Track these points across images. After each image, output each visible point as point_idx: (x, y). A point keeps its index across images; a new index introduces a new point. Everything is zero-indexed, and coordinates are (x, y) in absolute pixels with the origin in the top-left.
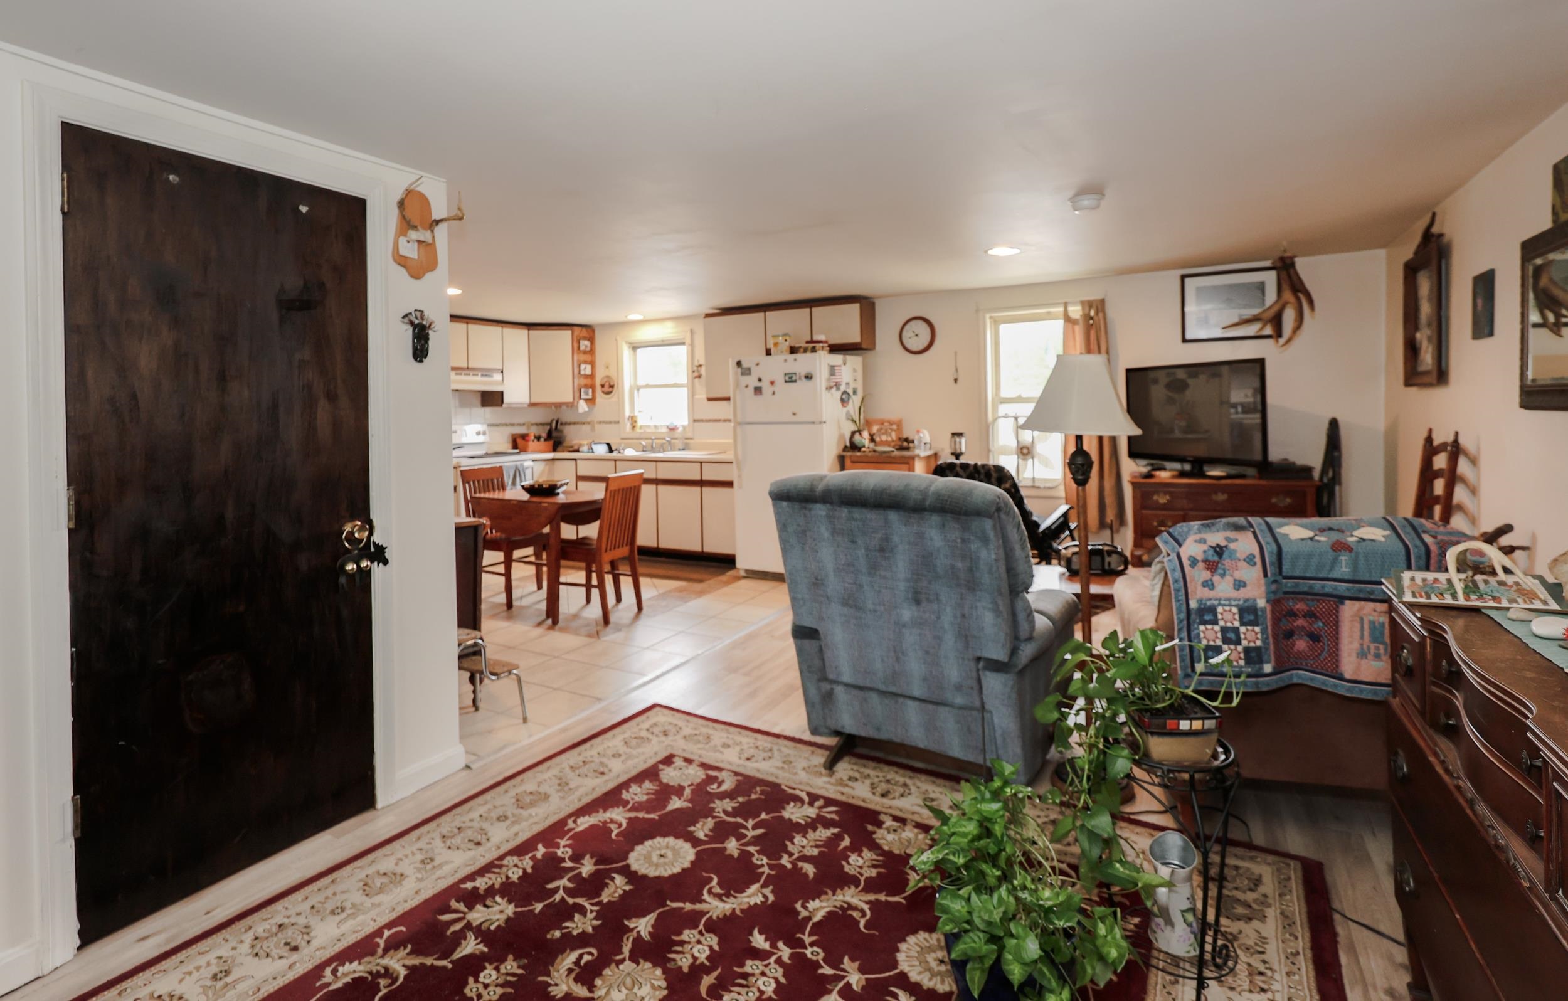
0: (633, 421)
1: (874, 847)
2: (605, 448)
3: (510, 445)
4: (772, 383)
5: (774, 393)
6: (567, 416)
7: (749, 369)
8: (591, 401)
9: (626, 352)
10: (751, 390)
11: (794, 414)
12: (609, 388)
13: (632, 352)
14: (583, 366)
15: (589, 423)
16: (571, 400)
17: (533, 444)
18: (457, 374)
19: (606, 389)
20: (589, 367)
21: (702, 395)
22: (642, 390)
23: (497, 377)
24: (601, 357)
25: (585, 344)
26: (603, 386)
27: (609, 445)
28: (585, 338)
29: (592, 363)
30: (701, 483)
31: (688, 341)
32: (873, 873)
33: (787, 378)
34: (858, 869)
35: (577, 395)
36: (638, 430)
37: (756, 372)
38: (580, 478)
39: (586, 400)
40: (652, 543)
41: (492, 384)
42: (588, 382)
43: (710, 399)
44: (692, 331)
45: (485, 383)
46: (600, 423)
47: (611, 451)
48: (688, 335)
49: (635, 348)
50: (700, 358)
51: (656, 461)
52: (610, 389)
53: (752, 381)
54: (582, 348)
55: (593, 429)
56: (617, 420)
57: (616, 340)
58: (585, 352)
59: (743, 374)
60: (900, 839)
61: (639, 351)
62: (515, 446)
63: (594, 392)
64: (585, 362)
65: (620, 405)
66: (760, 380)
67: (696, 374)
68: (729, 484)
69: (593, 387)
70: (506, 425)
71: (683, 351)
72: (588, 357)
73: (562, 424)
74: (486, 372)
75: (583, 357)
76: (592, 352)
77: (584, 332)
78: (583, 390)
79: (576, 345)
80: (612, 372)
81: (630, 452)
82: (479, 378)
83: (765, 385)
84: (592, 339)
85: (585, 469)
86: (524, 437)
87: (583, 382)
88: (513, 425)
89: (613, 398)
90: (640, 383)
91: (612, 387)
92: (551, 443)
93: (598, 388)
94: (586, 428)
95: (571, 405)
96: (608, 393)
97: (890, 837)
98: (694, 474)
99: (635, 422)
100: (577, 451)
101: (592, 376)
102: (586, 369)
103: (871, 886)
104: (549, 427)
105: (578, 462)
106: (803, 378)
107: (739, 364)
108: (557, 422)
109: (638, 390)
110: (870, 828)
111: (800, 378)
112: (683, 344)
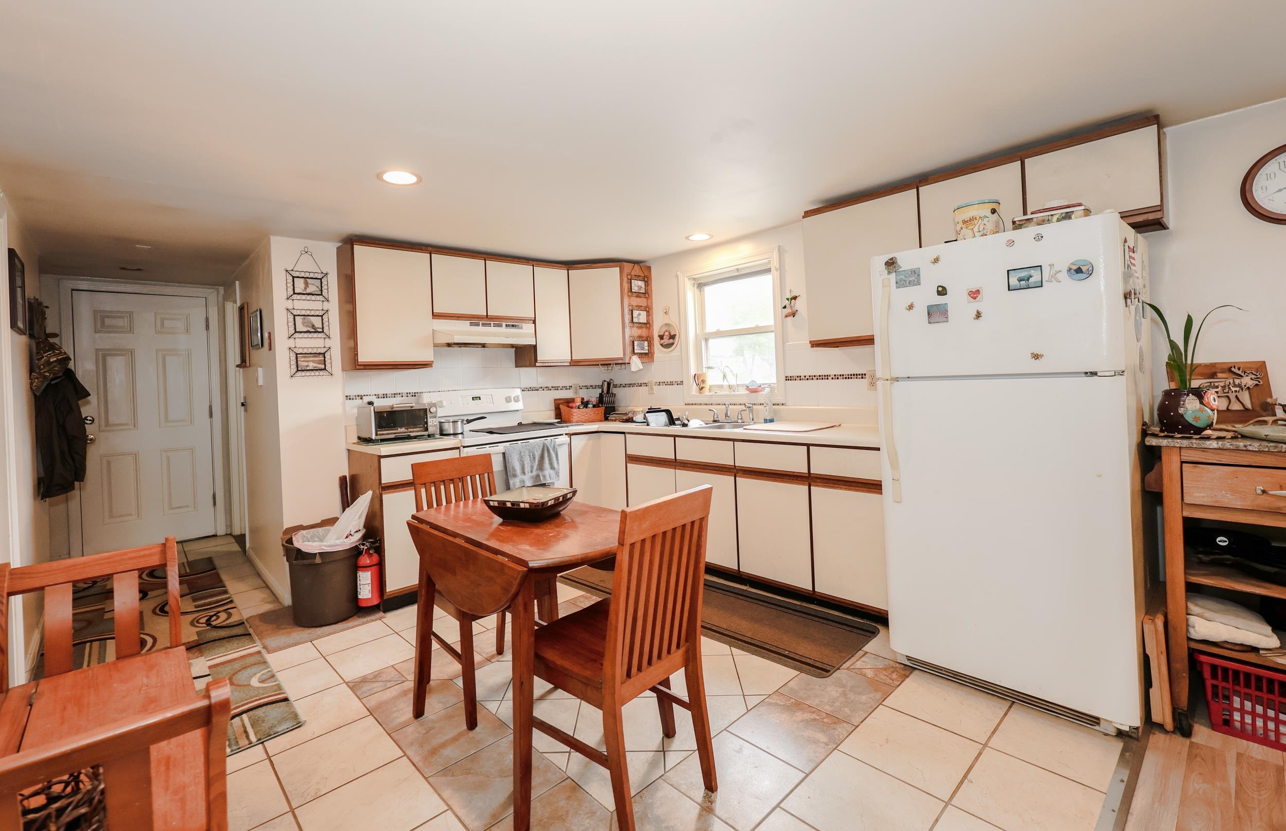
0: (700, 381)
2: (663, 417)
3: (553, 414)
4: (975, 294)
5: (978, 315)
6: (617, 375)
7: (916, 273)
8: (647, 356)
9: (690, 294)
10: (921, 311)
11: (1036, 357)
12: (670, 339)
13: (697, 291)
14: (636, 313)
15: (646, 384)
16: (622, 356)
17: (577, 413)
18: (471, 324)
19: (666, 341)
20: (644, 314)
21: (800, 338)
22: (711, 342)
23: (528, 328)
24: (658, 302)
25: (638, 285)
26: (661, 337)
27: (668, 412)
28: (638, 277)
29: (648, 310)
30: (809, 479)
31: (775, 264)
33: (1014, 281)
35: (629, 349)
36: (706, 392)
37: (931, 279)
38: (632, 459)
39: (641, 355)
40: (730, 563)
41: (523, 336)
42: (643, 332)
43: (816, 344)
44: (780, 250)
45: (513, 336)
46: (659, 384)
47: (672, 421)
48: (776, 255)
49: (700, 286)
50: (796, 285)
51: (734, 440)
52: (671, 341)
53: (925, 295)
54: (635, 289)
55: (651, 392)
56: (679, 380)
57: (677, 276)
58: (638, 295)
59: (899, 284)
61: (707, 289)
62: (558, 415)
63: (650, 345)
64: (639, 307)
65: (683, 361)
66: (942, 291)
67: (788, 310)
68: (874, 486)
69: (649, 339)
70: (548, 388)
71: (767, 281)
72: (642, 302)
73: (615, 386)
74: (513, 322)
75: (636, 301)
76: (647, 294)
77: (637, 271)
78: (636, 343)
79: (626, 286)
80: (673, 319)
81: (695, 425)
82: (503, 329)
83: (956, 301)
84: (647, 280)
85: (639, 446)
86: (569, 402)
87: (637, 332)
88: (556, 388)
89: (674, 352)
90: (710, 328)
91: (673, 337)
92: (601, 410)
93: (656, 340)
94: (644, 389)
95: (622, 363)
96: (668, 346)
98: (795, 462)
99: (703, 381)
100: (630, 420)
101: (648, 325)
102: (642, 317)
104: (600, 391)
105: (627, 435)
106: (1064, 276)
107: (891, 264)
108: (609, 384)
109: (706, 340)
111: (1054, 277)
112: (768, 271)
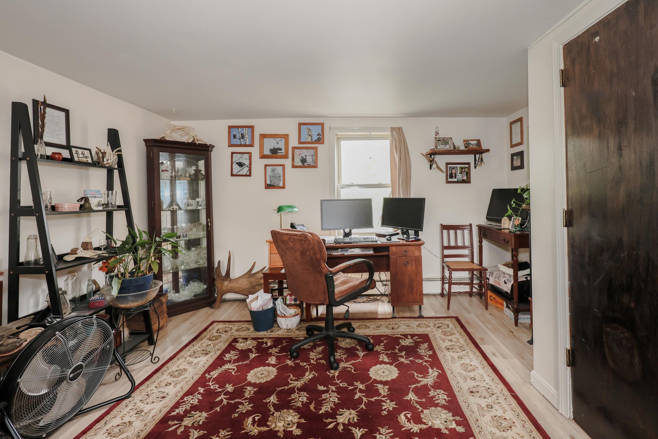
1: (297, 410)
32: (293, 396)
34: (300, 395)
60: (284, 420)
97: (290, 418)
103: (292, 391)
110: (303, 421)
